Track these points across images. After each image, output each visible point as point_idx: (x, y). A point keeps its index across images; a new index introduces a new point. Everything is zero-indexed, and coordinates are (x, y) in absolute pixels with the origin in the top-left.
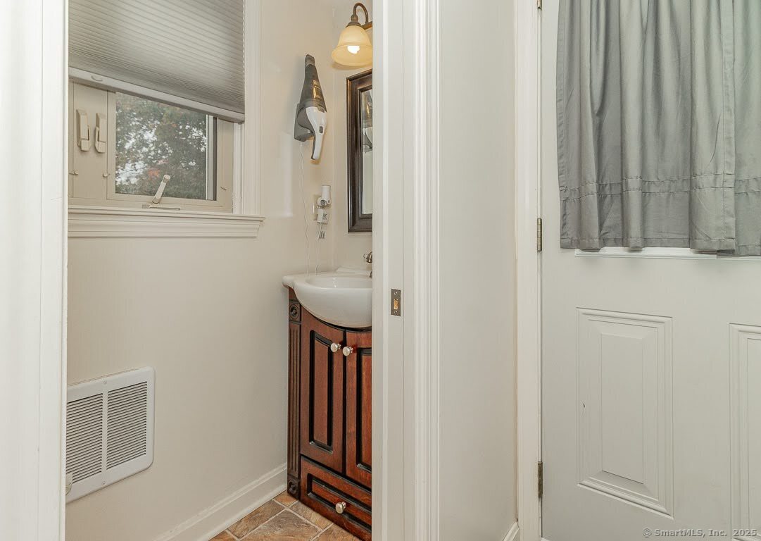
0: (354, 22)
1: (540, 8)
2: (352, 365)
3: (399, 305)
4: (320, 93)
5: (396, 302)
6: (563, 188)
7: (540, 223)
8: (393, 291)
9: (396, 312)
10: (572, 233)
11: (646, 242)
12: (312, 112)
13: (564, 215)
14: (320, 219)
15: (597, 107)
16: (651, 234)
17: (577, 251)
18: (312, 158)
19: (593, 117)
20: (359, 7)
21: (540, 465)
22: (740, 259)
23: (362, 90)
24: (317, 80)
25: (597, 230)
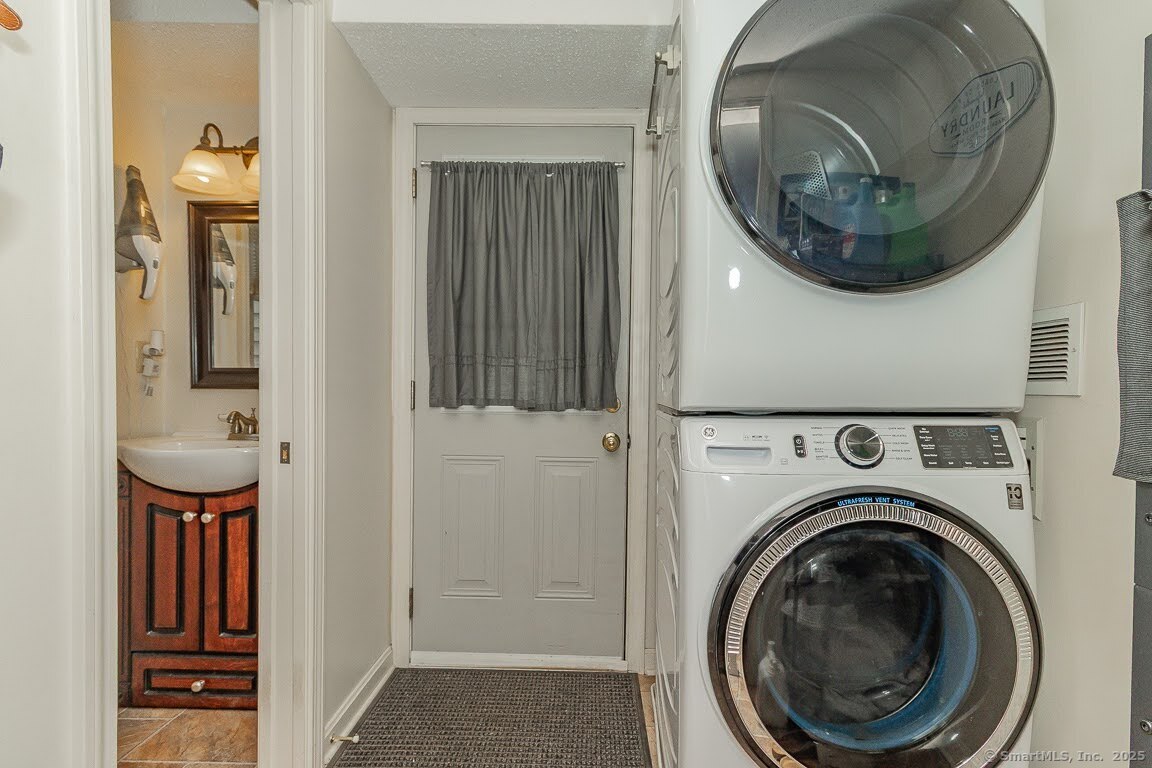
0: (204, 145)
1: (415, 197)
2: (213, 533)
3: (288, 455)
4: (150, 216)
5: (285, 453)
6: (432, 357)
7: (414, 384)
8: (282, 444)
9: (285, 460)
10: (438, 393)
11: (488, 402)
12: (142, 242)
13: (432, 378)
14: (148, 371)
15: (457, 295)
16: (492, 396)
17: (443, 409)
18: (141, 297)
19: (454, 302)
20: (211, 128)
21: (412, 590)
22: (544, 413)
23: (211, 222)
24: (146, 199)
25: (455, 392)
